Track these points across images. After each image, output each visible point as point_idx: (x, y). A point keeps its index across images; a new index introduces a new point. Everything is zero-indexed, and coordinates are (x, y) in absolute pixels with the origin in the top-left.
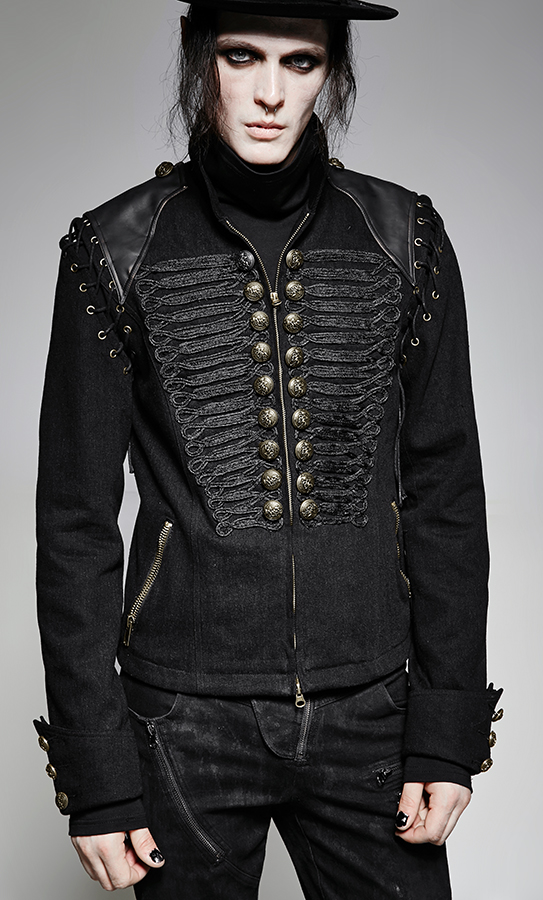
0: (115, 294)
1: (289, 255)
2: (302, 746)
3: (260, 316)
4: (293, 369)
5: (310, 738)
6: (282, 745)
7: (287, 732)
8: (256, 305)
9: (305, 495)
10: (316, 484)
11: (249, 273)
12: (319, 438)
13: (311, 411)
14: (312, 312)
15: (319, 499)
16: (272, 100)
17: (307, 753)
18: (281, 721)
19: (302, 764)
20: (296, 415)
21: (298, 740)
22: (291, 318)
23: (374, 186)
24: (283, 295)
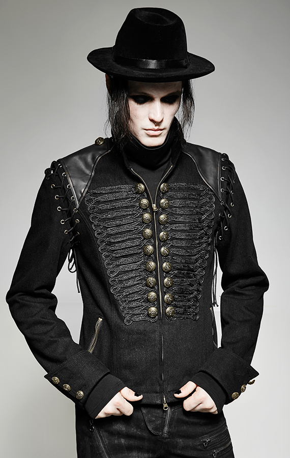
0: (74, 203)
1: (162, 186)
2: (166, 429)
3: (147, 216)
4: (163, 242)
5: (170, 425)
6: (156, 429)
7: (159, 422)
8: (145, 210)
9: (168, 305)
10: (174, 299)
11: (142, 194)
12: (176, 276)
13: (172, 262)
14: (172, 214)
15: (175, 306)
16: (158, 119)
17: (169, 432)
18: (156, 417)
19: (166, 438)
20: (164, 265)
21: (164, 426)
22: (162, 217)
23: (201, 150)
24: (158, 205)
